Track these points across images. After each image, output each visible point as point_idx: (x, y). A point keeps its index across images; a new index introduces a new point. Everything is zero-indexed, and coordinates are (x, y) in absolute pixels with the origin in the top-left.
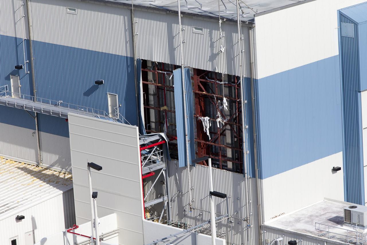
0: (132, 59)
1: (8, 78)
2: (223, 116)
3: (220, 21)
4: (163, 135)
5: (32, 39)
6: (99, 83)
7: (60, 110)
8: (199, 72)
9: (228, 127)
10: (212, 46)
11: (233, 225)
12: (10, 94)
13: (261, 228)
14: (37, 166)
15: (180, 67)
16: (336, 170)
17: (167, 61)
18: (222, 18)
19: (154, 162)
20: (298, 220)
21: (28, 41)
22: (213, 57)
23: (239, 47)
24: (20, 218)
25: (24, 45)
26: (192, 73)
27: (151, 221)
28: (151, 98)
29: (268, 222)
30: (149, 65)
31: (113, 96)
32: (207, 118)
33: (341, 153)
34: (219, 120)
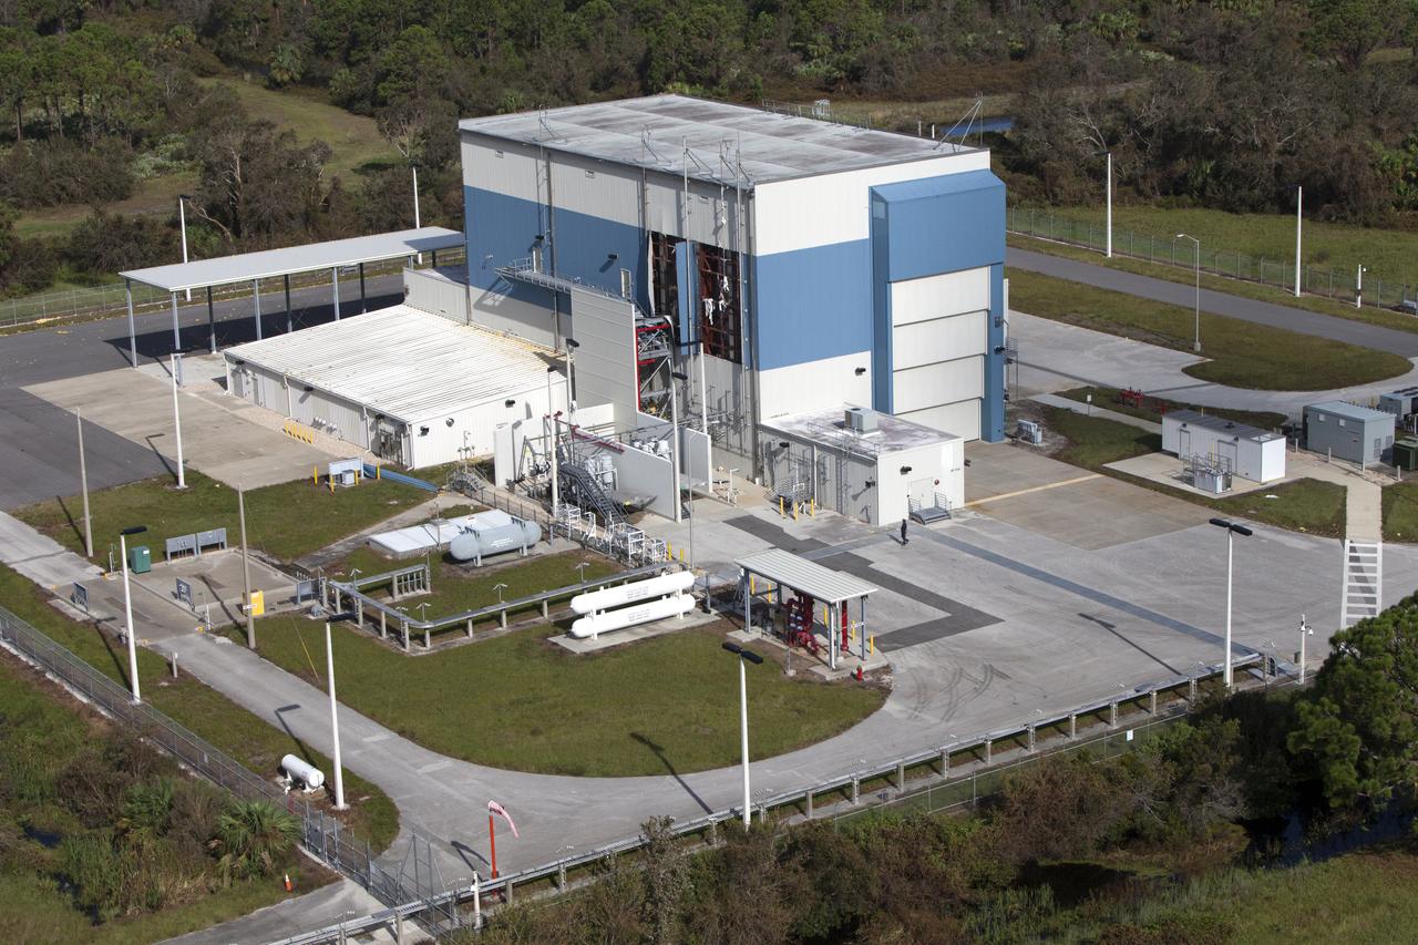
0: (644, 230)
1: (531, 251)
2: (726, 299)
3: (722, 189)
4: (668, 318)
5: (553, 205)
6: (613, 257)
7: (564, 284)
8: (704, 247)
9: (731, 311)
10: (716, 218)
11: (732, 423)
12: (531, 268)
13: (757, 427)
14: (555, 352)
15: (685, 240)
16: (860, 371)
17: (676, 234)
18: (725, 185)
19: (657, 348)
20: (799, 422)
21: (550, 207)
22: (717, 230)
23: (741, 218)
24: (510, 403)
25: (545, 212)
26: (698, 247)
27: (655, 418)
28: (662, 276)
29: (765, 421)
30: (661, 238)
31: (626, 274)
32: (710, 300)
33: (869, 353)
34: (722, 302)
